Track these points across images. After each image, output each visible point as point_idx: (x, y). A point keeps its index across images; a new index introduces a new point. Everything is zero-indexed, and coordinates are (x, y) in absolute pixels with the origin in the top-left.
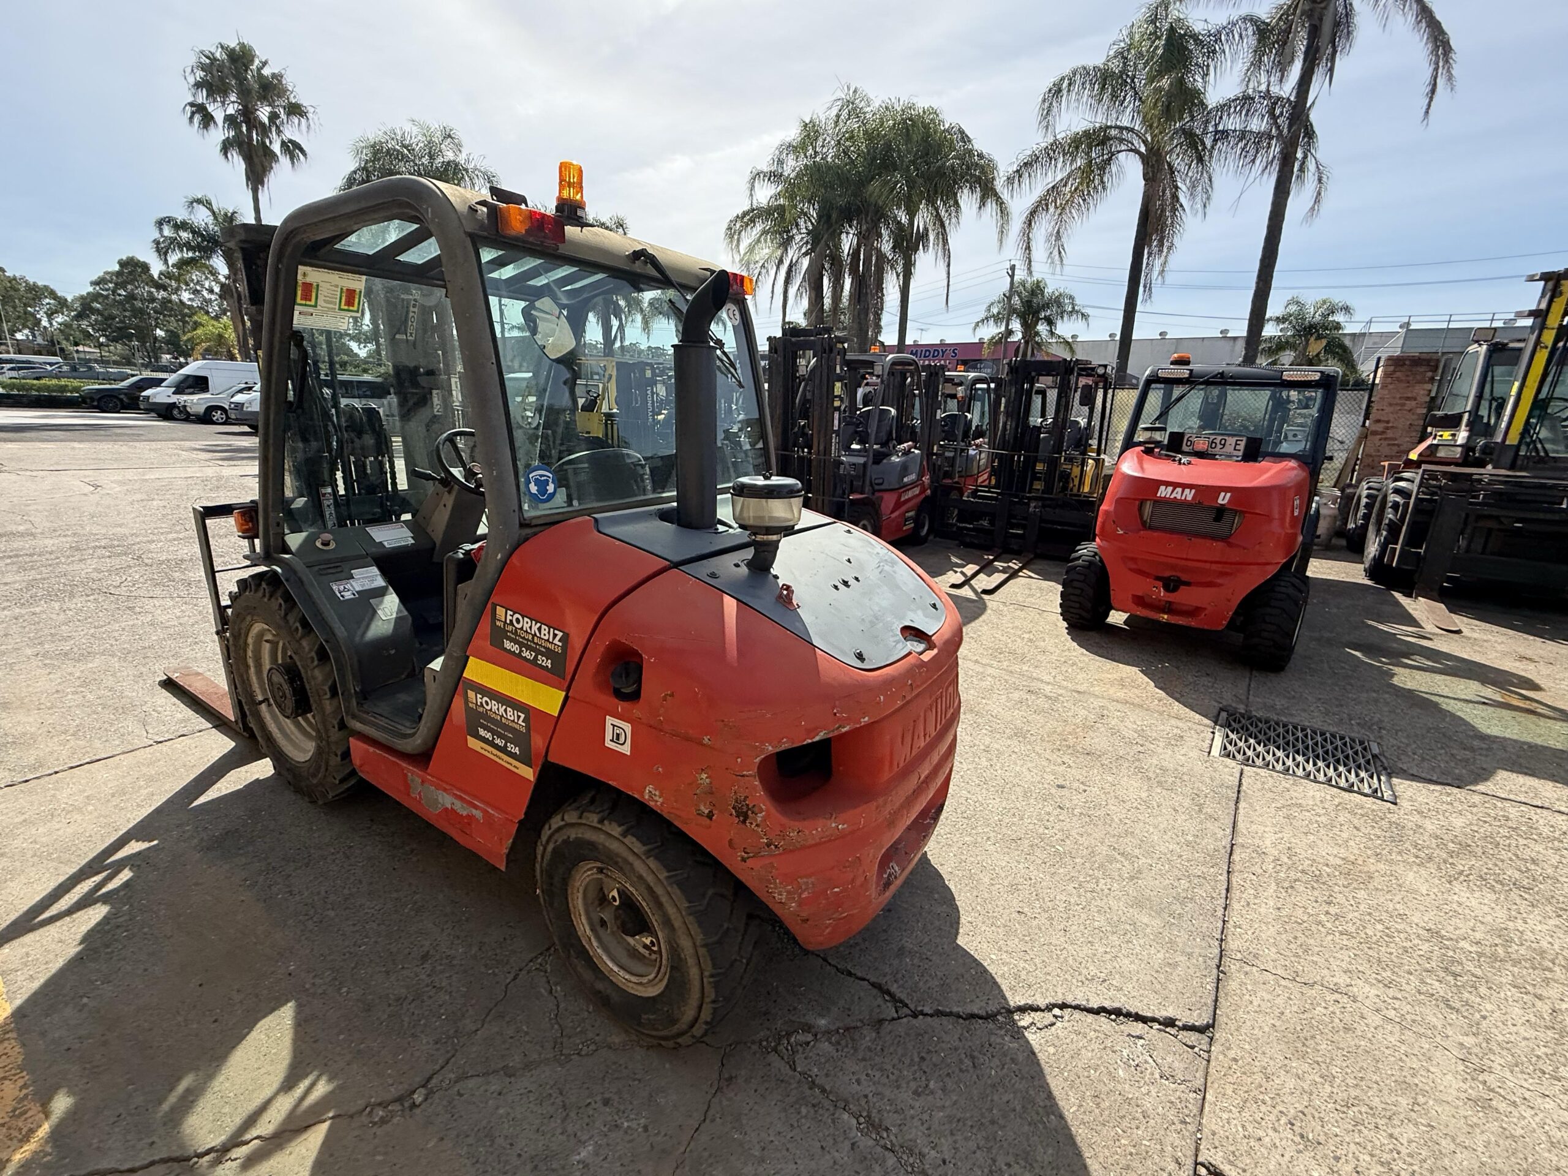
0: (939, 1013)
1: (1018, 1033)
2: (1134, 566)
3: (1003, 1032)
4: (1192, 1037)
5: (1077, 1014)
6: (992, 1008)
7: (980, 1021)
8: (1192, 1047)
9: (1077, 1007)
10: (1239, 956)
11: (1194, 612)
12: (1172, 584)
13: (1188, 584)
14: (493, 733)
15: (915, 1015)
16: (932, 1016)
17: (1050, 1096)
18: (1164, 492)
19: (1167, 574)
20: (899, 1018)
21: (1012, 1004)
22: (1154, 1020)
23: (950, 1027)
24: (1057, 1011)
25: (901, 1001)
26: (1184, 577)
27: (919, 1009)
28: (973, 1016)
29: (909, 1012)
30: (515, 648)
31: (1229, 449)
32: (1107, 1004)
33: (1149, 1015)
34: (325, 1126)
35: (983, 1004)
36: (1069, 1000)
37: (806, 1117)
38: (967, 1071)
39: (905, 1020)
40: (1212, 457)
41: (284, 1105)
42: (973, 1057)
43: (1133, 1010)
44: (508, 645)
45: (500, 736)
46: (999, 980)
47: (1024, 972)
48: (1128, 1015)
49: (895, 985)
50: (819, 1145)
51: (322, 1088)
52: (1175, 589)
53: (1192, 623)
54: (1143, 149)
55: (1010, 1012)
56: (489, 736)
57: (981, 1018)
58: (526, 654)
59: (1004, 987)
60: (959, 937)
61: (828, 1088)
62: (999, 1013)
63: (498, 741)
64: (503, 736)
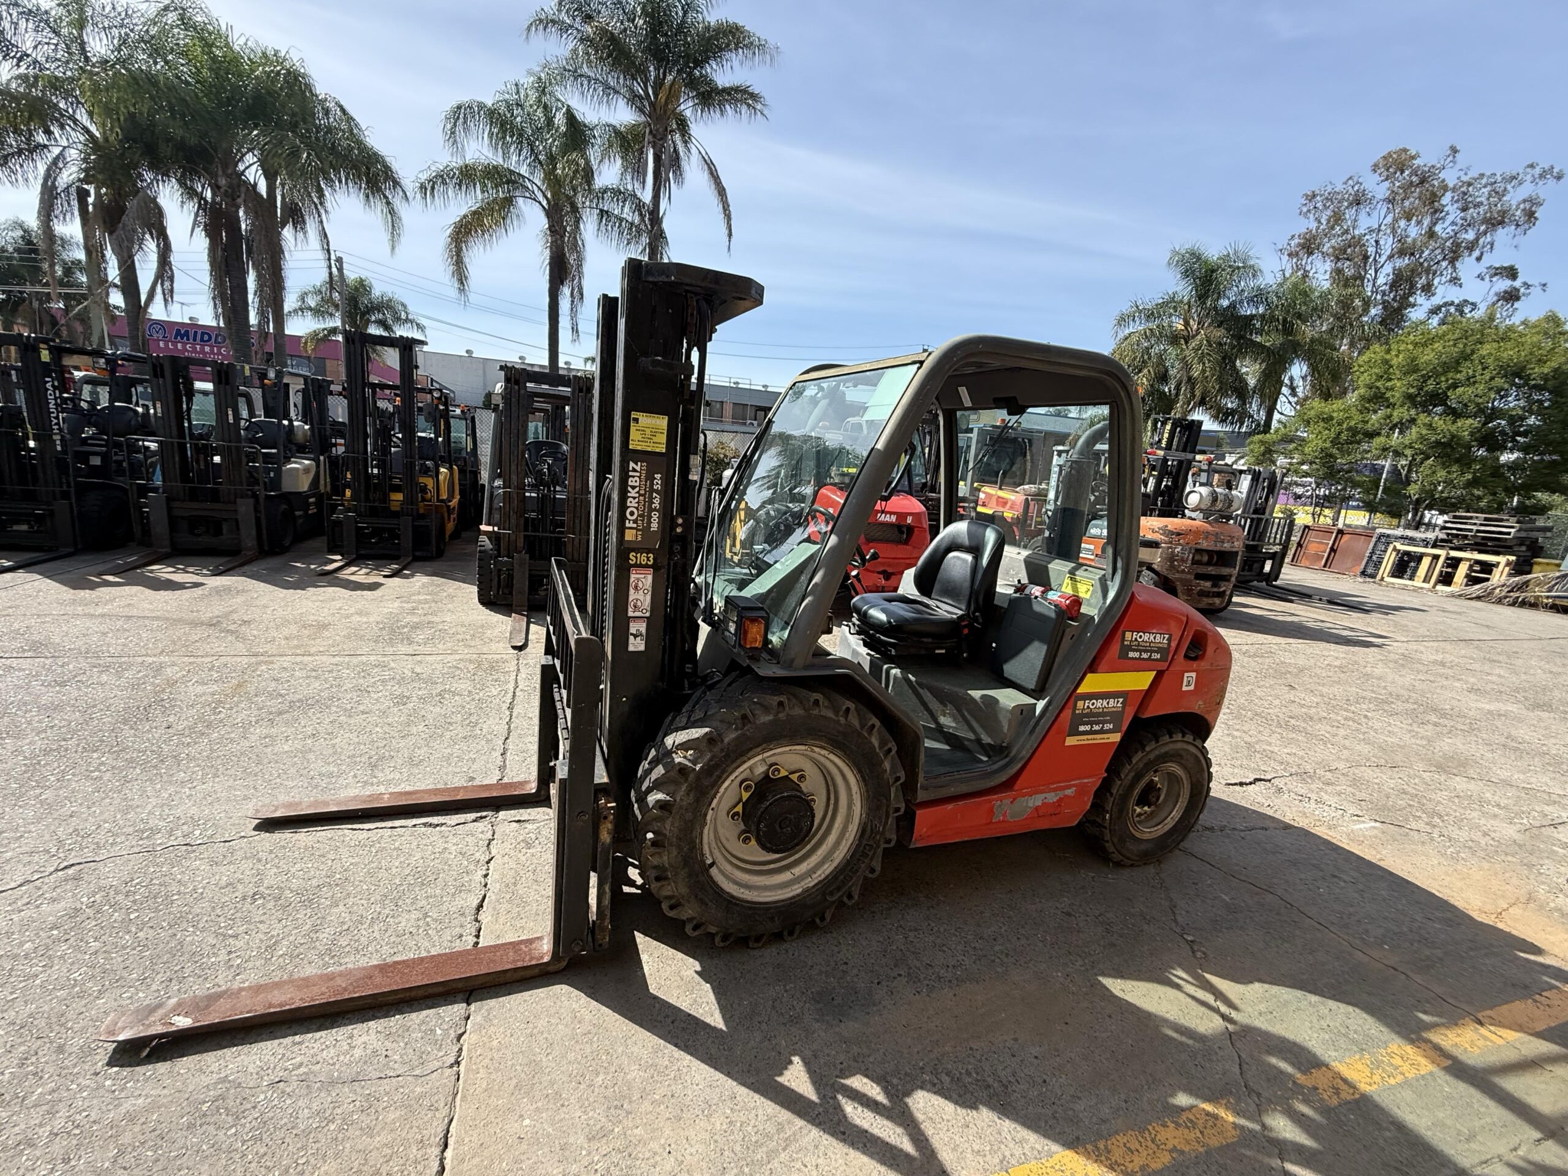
14: (1091, 723)
19: (881, 569)
30: (1136, 655)
34: (1209, 975)
44: (1131, 654)
45: (1097, 723)
54: (545, 203)
56: (1088, 728)
58: (1145, 656)
63: (1096, 728)
64: (1104, 722)
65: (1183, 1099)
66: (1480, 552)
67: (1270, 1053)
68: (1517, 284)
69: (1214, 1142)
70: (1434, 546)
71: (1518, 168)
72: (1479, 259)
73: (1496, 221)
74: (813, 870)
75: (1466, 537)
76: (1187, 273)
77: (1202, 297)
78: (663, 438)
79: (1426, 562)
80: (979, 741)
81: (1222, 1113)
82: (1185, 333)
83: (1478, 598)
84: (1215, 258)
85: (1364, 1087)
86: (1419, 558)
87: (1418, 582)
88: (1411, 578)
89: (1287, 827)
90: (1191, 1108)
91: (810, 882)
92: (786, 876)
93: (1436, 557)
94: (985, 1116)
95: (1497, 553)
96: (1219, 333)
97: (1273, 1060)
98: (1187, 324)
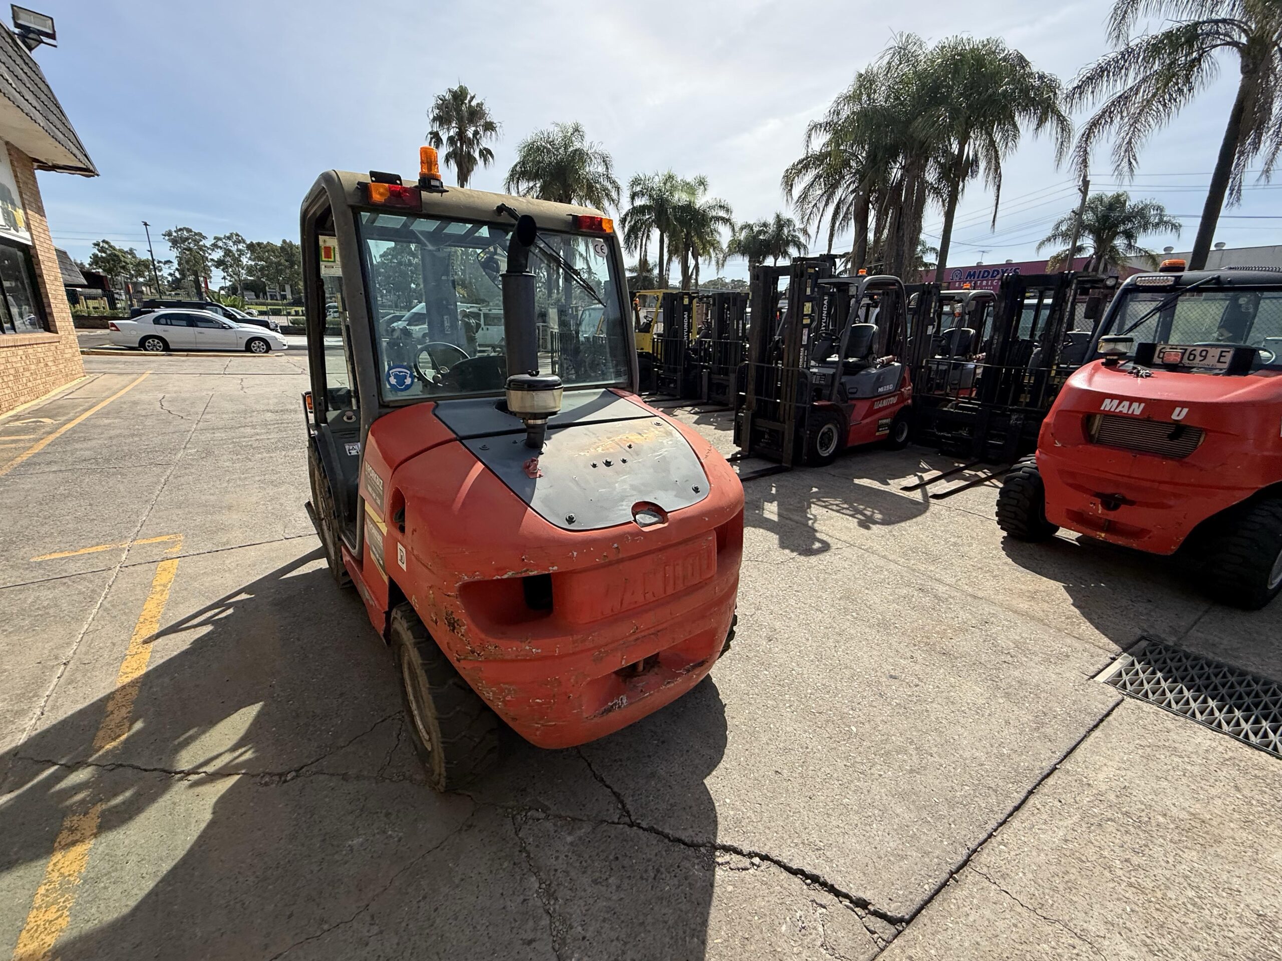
0: (651, 830)
1: (710, 866)
2: (1070, 481)
3: (696, 861)
4: (878, 924)
5: (774, 869)
6: (699, 840)
7: (682, 846)
8: (873, 933)
9: (778, 863)
10: (985, 870)
11: (1138, 533)
12: (1111, 502)
13: (1131, 503)
15: (631, 825)
16: (644, 830)
17: (705, 923)
18: (1107, 405)
19: (1109, 491)
20: (618, 823)
21: (719, 841)
22: (846, 896)
23: (655, 842)
24: (756, 860)
25: (628, 812)
26: (1129, 496)
27: (638, 821)
28: (680, 841)
29: (629, 822)
30: (371, 491)
31: (1211, 361)
32: (808, 869)
33: (844, 890)
34: (237, 777)
35: (693, 834)
36: (774, 855)
37: (504, 870)
38: (647, 880)
39: (621, 826)
40: (1187, 369)
41: (226, 758)
42: (658, 871)
43: (829, 882)
44: (369, 488)
46: (720, 819)
47: (747, 821)
48: (824, 884)
49: (631, 798)
50: (501, 891)
51: (248, 755)
52: (1116, 507)
53: (1134, 544)
54: (1244, 40)
55: (715, 848)
56: (375, 551)
57: (685, 844)
58: (374, 495)
59: (720, 827)
60: (708, 778)
61: (532, 856)
62: (704, 845)
63: (377, 555)
65: (139, 725)
67: (135, 793)
81: (114, 744)
85: (58, 856)
90: (130, 729)
97: (128, 794)
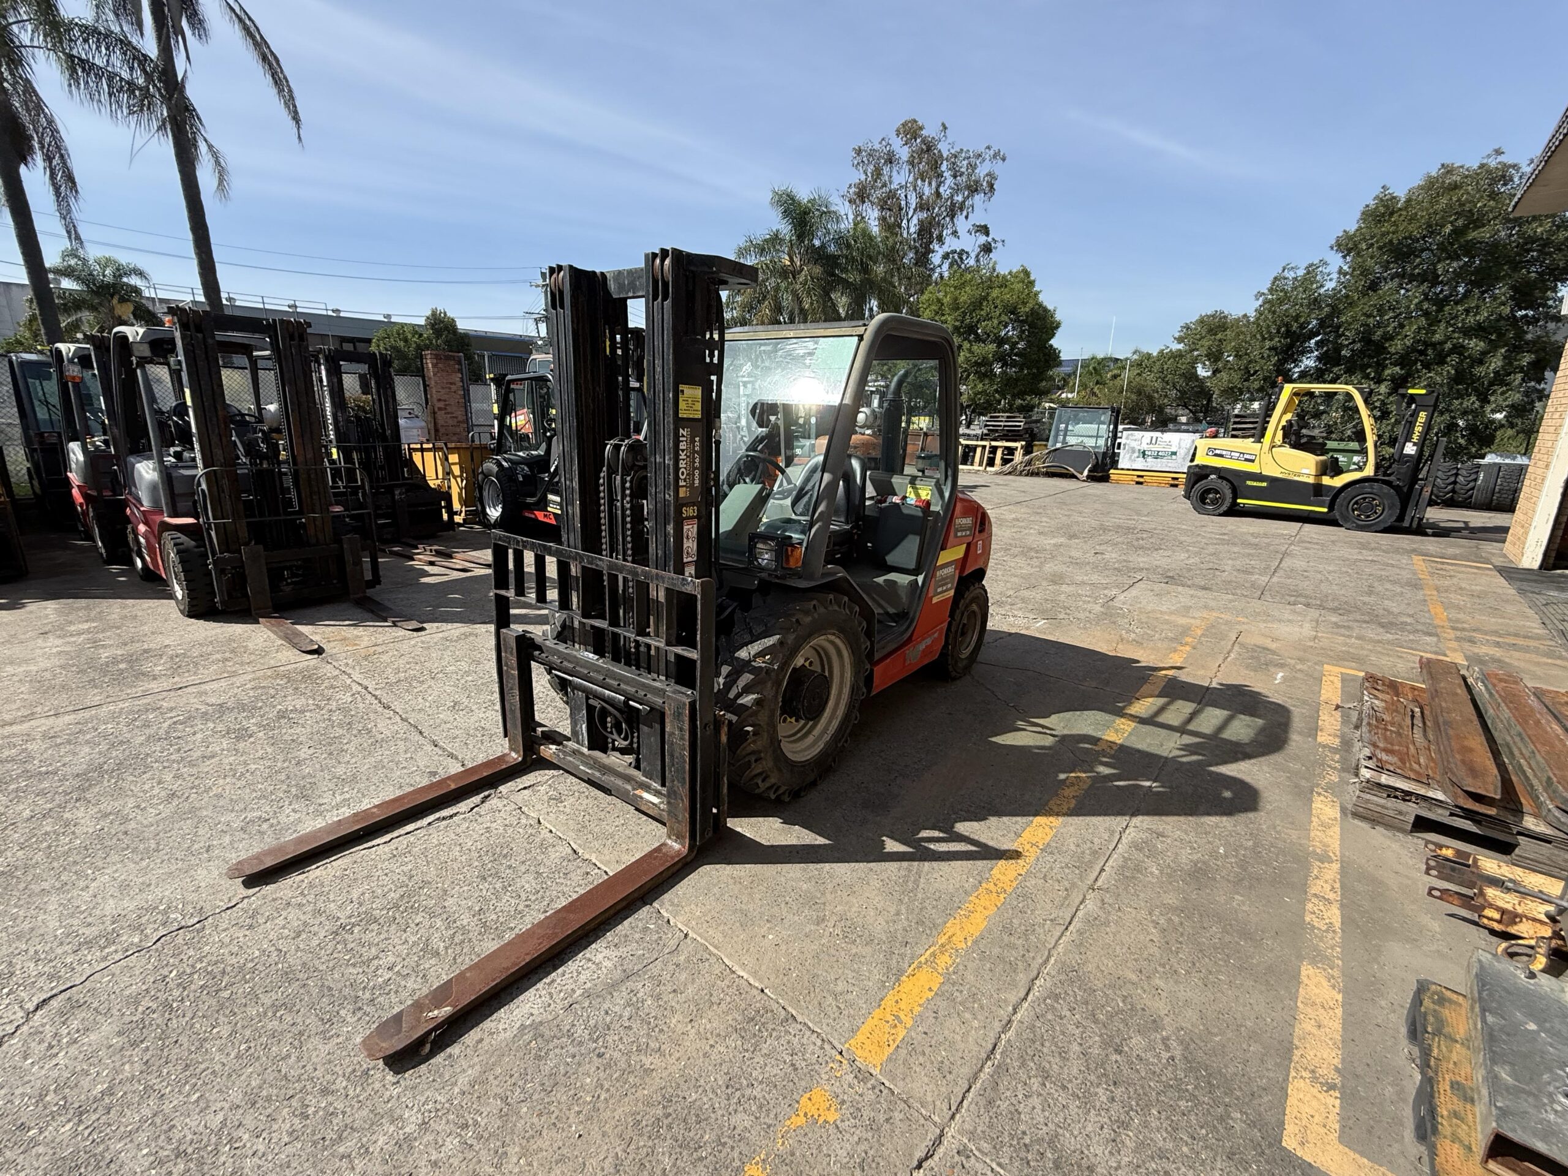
14: (942, 586)
30: (960, 534)
44: (957, 534)
45: (945, 585)
56: (941, 589)
58: (963, 534)
63: (944, 588)
64: (947, 584)
65: (1062, 776)
66: (1007, 441)
67: (1079, 743)
68: (990, 239)
69: (1086, 787)
70: (982, 439)
71: (981, 149)
72: (967, 217)
73: (974, 189)
74: (826, 729)
75: (997, 431)
76: (786, 213)
77: (801, 237)
78: (698, 406)
79: (979, 450)
80: (887, 613)
81: (1079, 774)
82: (791, 268)
83: (1010, 473)
84: (805, 201)
85: (1119, 742)
86: (974, 449)
87: (976, 467)
88: (972, 464)
89: (1010, 634)
90: (1067, 778)
91: (827, 737)
92: (810, 739)
93: (984, 447)
94: (993, 820)
95: (1015, 441)
96: (818, 270)
97: (1082, 745)
98: (791, 260)
